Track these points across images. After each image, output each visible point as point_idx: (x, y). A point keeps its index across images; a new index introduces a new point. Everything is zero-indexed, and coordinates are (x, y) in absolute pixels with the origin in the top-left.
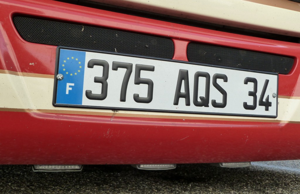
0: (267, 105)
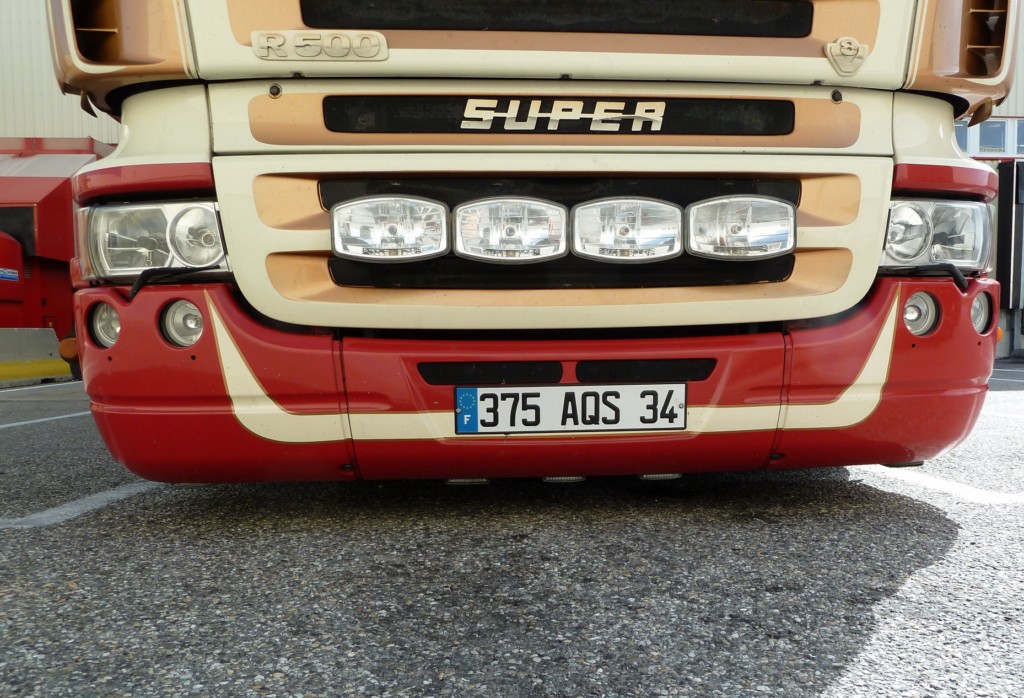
0: (672, 416)
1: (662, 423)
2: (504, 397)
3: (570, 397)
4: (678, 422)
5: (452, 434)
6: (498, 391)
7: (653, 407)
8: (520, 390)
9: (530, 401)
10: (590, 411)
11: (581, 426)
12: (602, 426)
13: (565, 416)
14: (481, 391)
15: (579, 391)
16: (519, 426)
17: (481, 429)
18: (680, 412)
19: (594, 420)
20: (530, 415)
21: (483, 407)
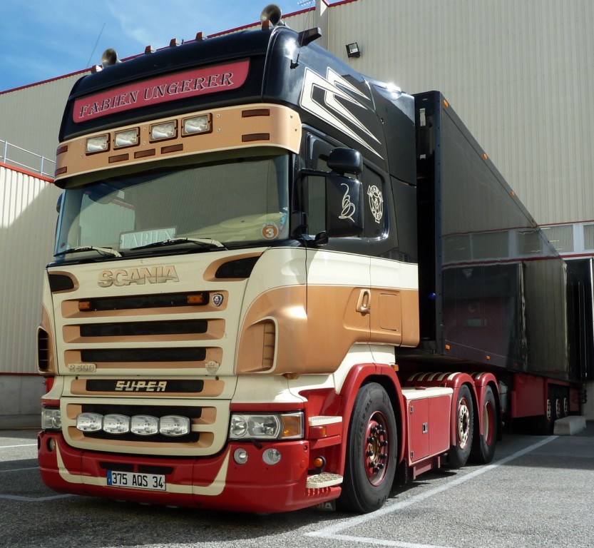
0: (162, 486)
1: (159, 488)
2: (118, 474)
3: (134, 476)
4: (163, 488)
5: (106, 485)
6: (117, 472)
7: (156, 482)
8: (122, 473)
9: (125, 477)
10: (140, 482)
11: (138, 486)
12: (143, 487)
13: (133, 482)
14: (113, 472)
15: (137, 474)
16: (122, 485)
17: (113, 484)
18: (164, 485)
19: (141, 485)
20: (124, 481)
21: (113, 476)
